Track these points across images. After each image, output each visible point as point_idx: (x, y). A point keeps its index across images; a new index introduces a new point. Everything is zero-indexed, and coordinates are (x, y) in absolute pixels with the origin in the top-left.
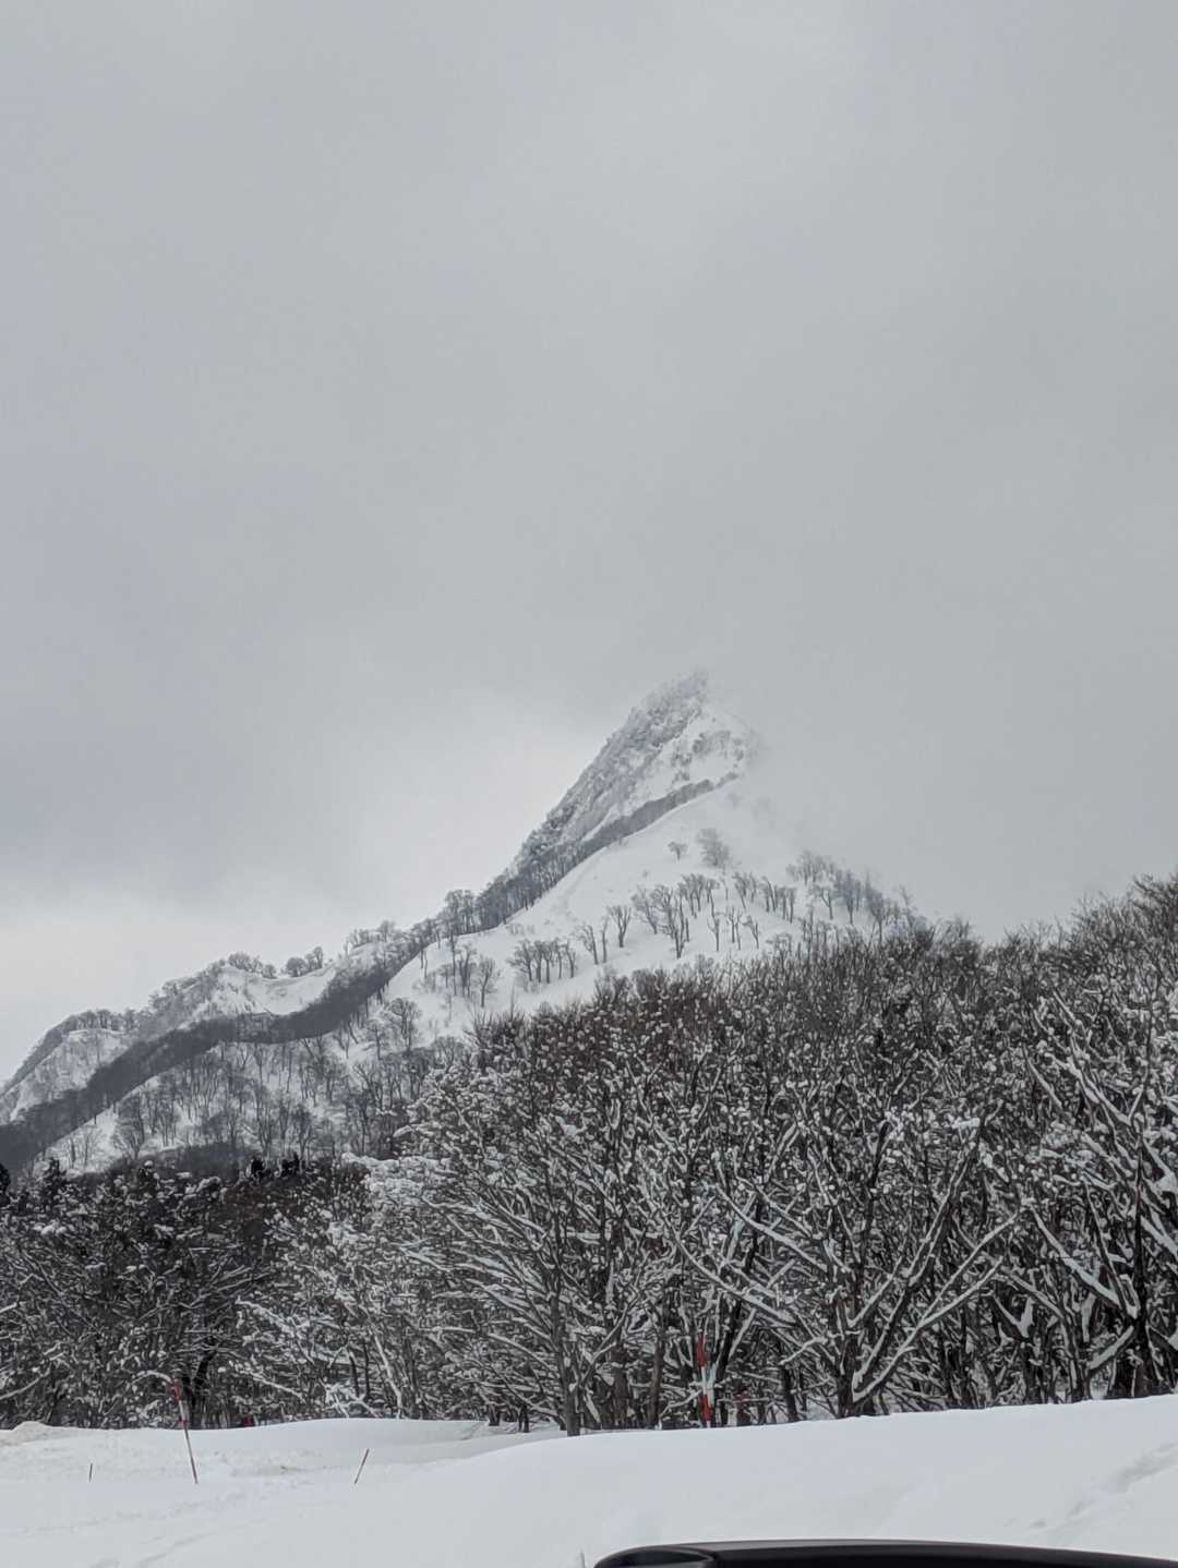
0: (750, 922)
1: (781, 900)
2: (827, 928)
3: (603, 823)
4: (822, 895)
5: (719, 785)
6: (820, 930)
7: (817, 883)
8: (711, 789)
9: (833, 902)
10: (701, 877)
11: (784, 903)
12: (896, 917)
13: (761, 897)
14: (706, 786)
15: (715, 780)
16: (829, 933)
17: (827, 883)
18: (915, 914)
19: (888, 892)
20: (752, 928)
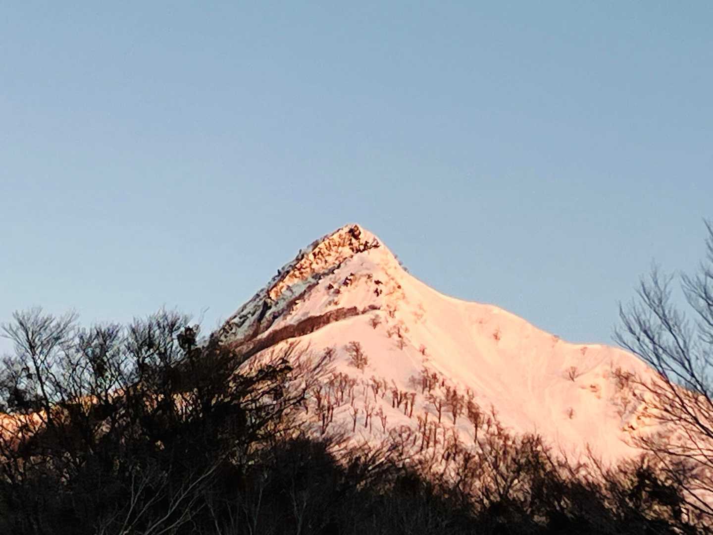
0: (382, 413)
1: (405, 402)
2: (437, 426)
3: (270, 330)
4: (434, 402)
5: (364, 312)
6: (433, 427)
7: (432, 392)
8: (358, 314)
9: (443, 409)
10: (346, 376)
11: (406, 404)
12: (489, 426)
13: (390, 395)
14: (353, 311)
15: (360, 309)
16: (438, 430)
17: (439, 392)
18: (503, 425)
19: (483, 406)
20: (382, 418)
